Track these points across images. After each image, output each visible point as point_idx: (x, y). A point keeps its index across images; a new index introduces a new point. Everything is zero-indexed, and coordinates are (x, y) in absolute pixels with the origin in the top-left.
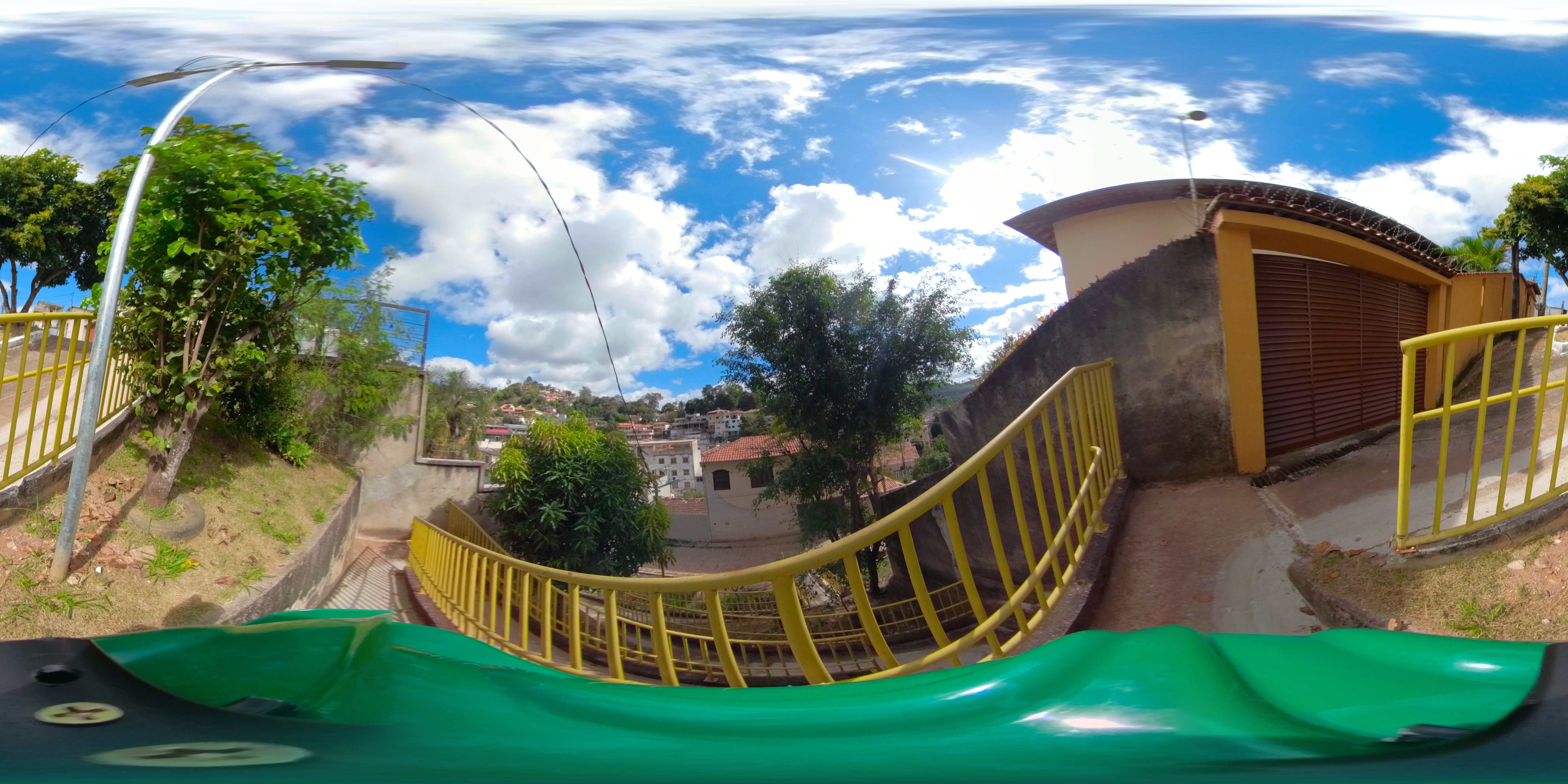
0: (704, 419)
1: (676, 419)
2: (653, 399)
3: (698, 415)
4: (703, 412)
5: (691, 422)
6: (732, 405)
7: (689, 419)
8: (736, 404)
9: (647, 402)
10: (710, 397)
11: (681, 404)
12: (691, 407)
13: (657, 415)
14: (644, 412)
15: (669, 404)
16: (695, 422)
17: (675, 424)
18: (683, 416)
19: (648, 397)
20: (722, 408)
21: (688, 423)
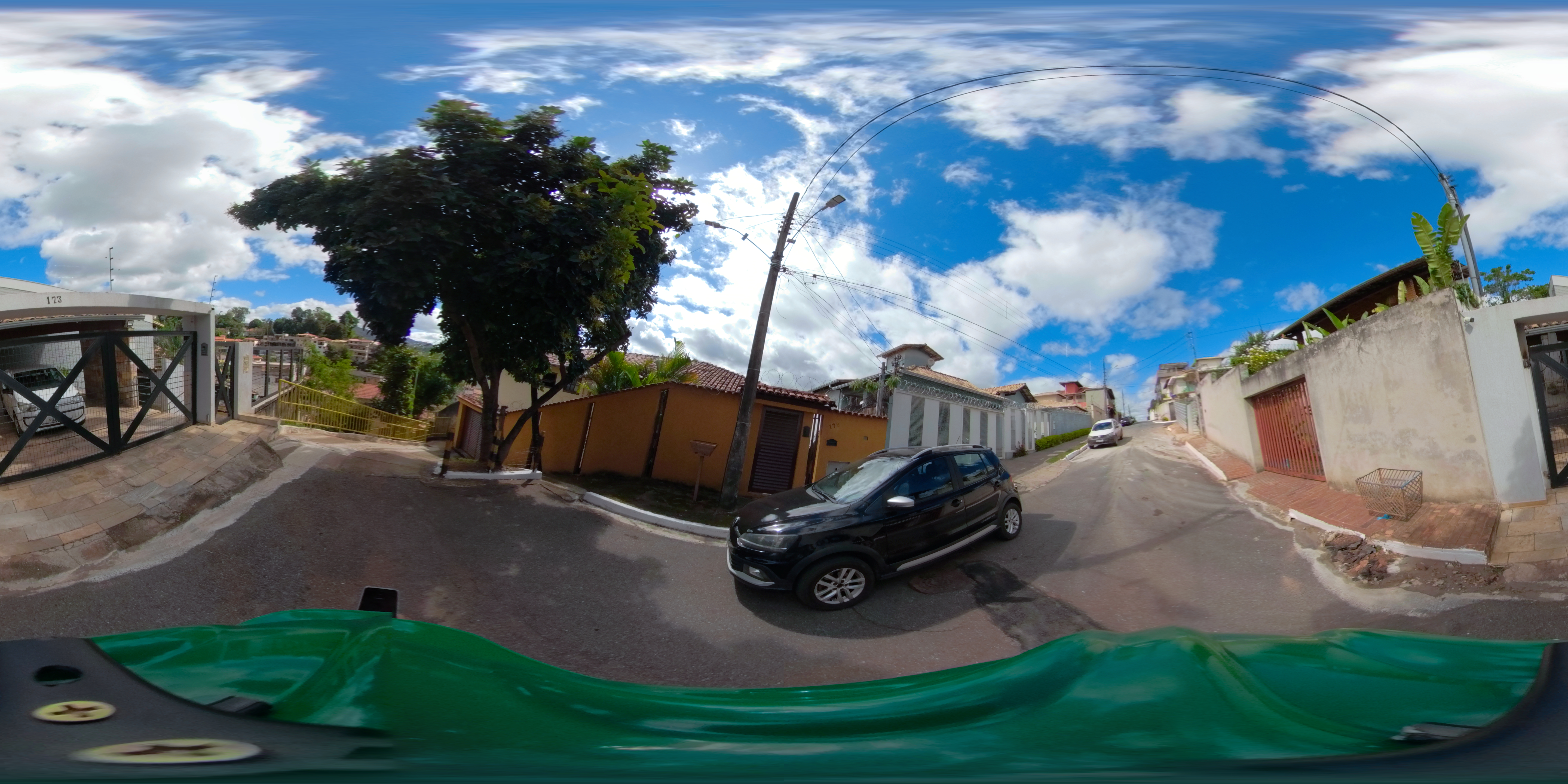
0: (292, 340)
1: (265, 337)
2: (240, 313)
3: (287, 335)
4: (292, 333)
5: (279, 341)
6: (320, 330)
7: (278, 337)
8: (324, 331)
9: (234, 316)
10: (299, 319)
11: (271, 322)
12: (280, 326)
13: (245, 329)
14: (232, 326)
15: (257, 320)
16: (284, 341)
17: (264, 341)
18: (272, 334)
19: (235, 310)
20: (310, 333)
21: (276, 342)
